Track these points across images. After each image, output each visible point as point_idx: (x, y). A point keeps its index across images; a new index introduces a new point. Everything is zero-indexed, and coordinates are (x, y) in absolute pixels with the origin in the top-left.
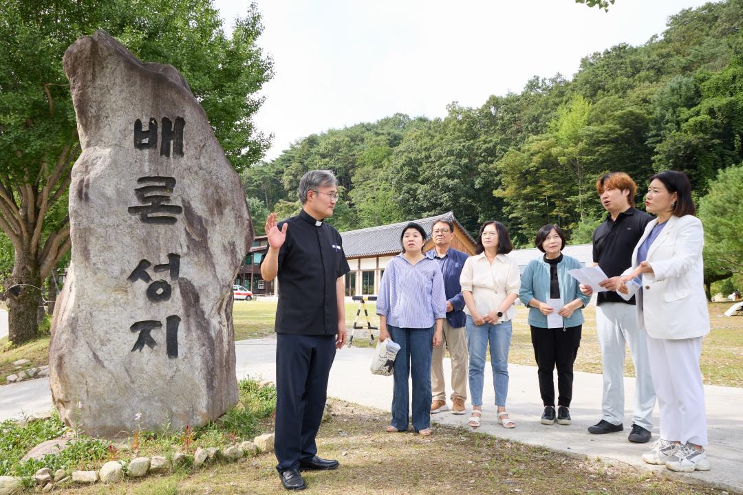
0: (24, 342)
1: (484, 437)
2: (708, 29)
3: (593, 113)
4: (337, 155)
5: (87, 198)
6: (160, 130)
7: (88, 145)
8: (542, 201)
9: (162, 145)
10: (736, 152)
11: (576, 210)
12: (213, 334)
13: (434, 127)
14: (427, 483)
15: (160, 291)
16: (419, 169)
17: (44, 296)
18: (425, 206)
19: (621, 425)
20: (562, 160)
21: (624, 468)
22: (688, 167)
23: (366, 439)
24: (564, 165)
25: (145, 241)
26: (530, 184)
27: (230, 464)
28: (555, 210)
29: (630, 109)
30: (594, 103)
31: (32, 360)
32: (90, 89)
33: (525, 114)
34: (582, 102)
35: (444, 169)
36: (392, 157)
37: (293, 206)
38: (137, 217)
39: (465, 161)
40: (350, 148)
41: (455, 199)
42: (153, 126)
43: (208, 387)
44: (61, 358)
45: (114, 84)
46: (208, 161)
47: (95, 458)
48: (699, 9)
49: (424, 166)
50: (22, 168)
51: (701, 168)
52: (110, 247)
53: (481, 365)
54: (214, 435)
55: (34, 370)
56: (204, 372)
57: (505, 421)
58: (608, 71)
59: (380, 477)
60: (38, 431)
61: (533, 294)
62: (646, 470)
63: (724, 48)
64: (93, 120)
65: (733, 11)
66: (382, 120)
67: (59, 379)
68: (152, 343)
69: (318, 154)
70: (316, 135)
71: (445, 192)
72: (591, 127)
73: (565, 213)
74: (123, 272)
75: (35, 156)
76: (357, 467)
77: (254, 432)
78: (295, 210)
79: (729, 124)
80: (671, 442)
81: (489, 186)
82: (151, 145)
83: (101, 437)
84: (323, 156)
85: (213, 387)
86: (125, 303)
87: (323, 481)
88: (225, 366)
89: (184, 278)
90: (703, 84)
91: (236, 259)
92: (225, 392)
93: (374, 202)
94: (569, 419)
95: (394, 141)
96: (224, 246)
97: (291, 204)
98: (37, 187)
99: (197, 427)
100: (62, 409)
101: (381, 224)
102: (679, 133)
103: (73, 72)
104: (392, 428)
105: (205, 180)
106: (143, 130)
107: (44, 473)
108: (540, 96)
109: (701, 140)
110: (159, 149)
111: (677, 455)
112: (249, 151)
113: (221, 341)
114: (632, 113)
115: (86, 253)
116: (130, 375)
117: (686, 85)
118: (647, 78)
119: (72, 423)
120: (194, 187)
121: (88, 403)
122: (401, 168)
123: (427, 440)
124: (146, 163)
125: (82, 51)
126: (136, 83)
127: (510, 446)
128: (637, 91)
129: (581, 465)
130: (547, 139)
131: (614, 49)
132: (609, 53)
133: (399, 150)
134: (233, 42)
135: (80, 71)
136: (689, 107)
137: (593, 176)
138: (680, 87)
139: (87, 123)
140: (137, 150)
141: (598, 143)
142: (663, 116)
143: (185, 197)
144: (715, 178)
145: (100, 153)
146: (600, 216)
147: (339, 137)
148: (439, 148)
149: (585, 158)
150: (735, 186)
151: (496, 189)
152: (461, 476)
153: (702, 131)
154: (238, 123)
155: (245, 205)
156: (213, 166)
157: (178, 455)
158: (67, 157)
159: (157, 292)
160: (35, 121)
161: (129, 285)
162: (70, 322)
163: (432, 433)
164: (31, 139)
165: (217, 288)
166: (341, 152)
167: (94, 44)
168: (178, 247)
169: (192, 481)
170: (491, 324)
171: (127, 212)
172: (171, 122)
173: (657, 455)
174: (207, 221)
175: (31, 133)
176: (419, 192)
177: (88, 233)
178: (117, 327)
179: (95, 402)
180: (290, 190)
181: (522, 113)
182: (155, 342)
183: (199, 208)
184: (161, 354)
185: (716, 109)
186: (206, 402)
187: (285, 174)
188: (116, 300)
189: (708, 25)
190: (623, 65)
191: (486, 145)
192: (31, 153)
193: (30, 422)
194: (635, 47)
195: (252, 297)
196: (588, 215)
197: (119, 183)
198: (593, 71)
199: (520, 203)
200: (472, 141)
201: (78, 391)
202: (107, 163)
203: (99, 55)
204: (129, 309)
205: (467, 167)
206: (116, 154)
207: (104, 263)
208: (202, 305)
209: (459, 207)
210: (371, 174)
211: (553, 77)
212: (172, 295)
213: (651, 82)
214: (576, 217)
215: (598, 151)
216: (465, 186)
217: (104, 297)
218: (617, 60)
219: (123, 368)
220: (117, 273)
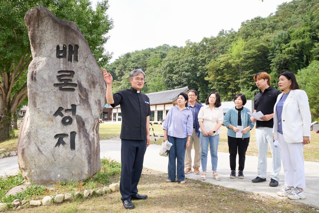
0: (3, 141)
1: (208, 185)
2: (293, 11)
3: (246, 45)
4: (139, 61)
5: (35, 80)
6: (68, 50)
7: (36, 56)
8: (225, 82)
9: (69, 57)
10: (304, 62)
11: (239, 86)
12: (91, 139)
13: (180, 50)
14: (187, 205)
15: (67, 121)
16: (174, 68)
17: (12, 121)
18: (176, 84)
19: (266, 179)
20: (233, 65)
21: (269, 198)
22: (285, 69)
23: (158, 185)
24: (234, 67)
25: (61, 99)
26: (220, 75)
27: (99, 197)
28: (230, 86)
29: (261, 44)
30: (247, 41)
31: (7, 149)
32: (37, 31)
33: (218, 45)
34: (242, 41)
35: (184, 68)
36: (162, 63)
37: (120, 83)
38: (58, 88)
39: (193, 65)
40: (144, 59)
41: (189, 81)
42: (65, 48)
43: (88, 163)
44: (23, 150)
45: (47, 29)
46: (89, 64)
47: (39, 194)
48: (290, 2)
49: (176, 66)
50: (3, 65)
51: (290, 69)
52: (45, 101)
53: (206, 153)
54: (92, 184)
55: (8, 153)
56: (87, 156)
57: (217, 177)
58: (253, 28)
59: (166, 202)
60: (12, 181)
61: (230, 123)
62: (279, 199)
63: (300, 19)
64: (38, 45)
65: (304, 3)
66: (158, 47)
67: (22, 159)
68: (64, 143)
69: (131, 61)
70: (130, 53)
71: (184, 78)
72: (245, 51)
73: (234, 87)
74: (51, 112)
75: (9, 60)
76: (155, 198)
77: (108, 182)
78: (121, 85)
79: (302, 51)
80: (289, 187)
81: (203, 75)
82: (64, 56)
83: (41, 184)
84: (133, 62)
85: (91, 163)
86: (52, 126)
87: (142, 205)
88: (95, 154)
89: (78, 115)
90: (291, 34)
91: (101, 107)
92: (96, 165)
93: (155, 82)
94: (243, 176)
95: (163, 56)
96: (96, 101)
97: (119, 82)
98: (9, 73)
99: (84, 180)
100: (24, 172)
101: (157, 91)
102: (281, 54)
103: (29, 23)
104: (168, 180)
105: (87, 72)
106: (60, 50)
107: (17, 201)
108: (225, 38)
109: (290, 57)
110: (67, 58)
111: (292, 192)
112: (102, 60)
113: (94, 142)
114: (262, 46)
115: (35, 104)
116: (54, 158)
117: (284, 34)
118: (269, 31)
119: (28, 178)
120: (83, 75)
121: (35, 170)
122: (166, 68)
123: (184, 186)
124: (61, 64)
125: (33, 14)
126: (57, 29)
127: (219, 188)
128: (265, 36)
129: (251, 197)
130: (227, 56)
131: (255, 19)
132: (253, 20)
133: (165, 60)
134: (97, 12)
135: (32, 23)
136: (286, 43)
137: (246, 72)
138: (282, 35)
139: (35, 46)
140: (58, 59)
141: (248, 58)
142: (275, 47)
143: (79, 79)
144: (296, 73)
145: (41, 59)
146: (249, 89)
147: (140, 54)
148: (182, 59)
149: (243, 64)
150: (305, 77)
151: (206, 77)
152: (201, 202)
153: (291, 54)
154: (98, 47)
155: (105, 83)
156: (91, 66)
157: (77, 193)
158: (23, 60)
160: (9, 45)
161: (54, 118)
162: (27, 134)
163: (185, 183)
164: (7, 52)
165: (92, 120)
166: (141, 60)
167: (39, 11)
168: (76, 101)
169: (84, 205)
170: (210, 136)
171: (53, 86)
172: (72, 47)
173: (283, 193)
174: (88, 90)
175: (7, 49)
176: (173, 78)
177: (36, 95)
178: (48, 136)
179: (38, 169)
180: (119, 76)
182: (65, 143)
183: (85, 85)
184: (68, 148)
185: (296, 45)
186: (87, 169)
187: (116, 69)
188: (48, 124)
189: (294, 9)
190: (259, 26)
191: (202, 58)
192: (7, 58)
193: (8, 177)
194: (264, 18)
195: (102, 122)
196: (244, 88)
197: (50, 73)
198: (246, 28)
199: (216, 83)
200: (196, 57)
201: (31, 164)
202: (44, 64)
203: (41, 16)
204: (54, 128)
205: (194, 67)
206: (48, 60)
207: (43, 108)
208: (86, 127)
209: (190, 84)
210: (153, 70)
211: (230, 30)
212: (73, 123)
213: (270, 33)
214: (239, 89)
215: (248, 62)
216: (193, 76)
217: (42, 123)
218: (257, 23)
219: (51, 154)
220: (48, 112)
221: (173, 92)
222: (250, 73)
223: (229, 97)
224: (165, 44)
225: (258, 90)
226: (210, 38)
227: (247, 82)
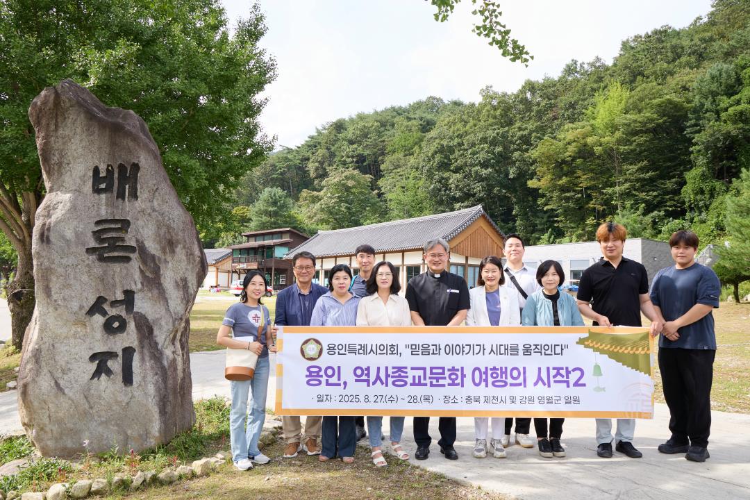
3: (631, 101)
4: (366, 141)
5: (48, 241)
6: (116, 175)
7: (51, 190)
8: (578, 192)
9: (118, 190)
11: (613, 202)
12: (166, 363)
13: (468, 113)
15: (116, 325)
16: (451, 157)
18: (457, 196)
20: (598, 150)
22: (728, 159)
24: (601, 155)
25: (102, 279)
26: (566, 175)
27: (164, 487)
28: (592, 202)
29: (668, 97)
30: (632, 90)
32: (53, 138)
33: (561, 101)
34: (620, 89)
35: (477, 158)
36: (423, 144)
37: (318, 196)
38: (94, 257)
39: (499, 149)
40: (380, 134)
41: (489, 189)
42: (110, 172)
43: (160, 412)
44: (25, 386)
45: (75, 133)
46: (161, 203)
49: (457, 153)
52: (69, 286)
54: (161, 458)
56: (157, 398)
58: (648, 56)
60: (10, 449)
64: (56, 168)
66: (414, 103)
68: (109, 372)
69: (346, 140)
70: (344, 120)
71: (479, 182)
72: (628, 116)
73: (602, 206)
74: (81, 307)
78: (320, 200)
81: (524, 176)
82: (108, 189)
84: (351, 142)
85: (166, 413)
86: (84, 335)
88: (180, 392)
89: (138, 313)
90: (744, 72)
91: (188, 293)
92: (180, 416)
93: (404, 192)
95: (427, 126)
96: (176, 282)
97: (316, 193)
100: (29, 431)
101: (411, 216)
102: (718, 123)
103: (38, 122)
105: (158, 221)
106: (101, 176)
108: (578, 81)
109: (741, 131)
110: (115, 193)
113: (175, 369)
114: (670, 102)
115: (47, 291)
116: (88, 402)
117: (726, 72)
118: (688, 64)
119: (37, 444)
120: (147, 228)
121: (50, 427)
122: (433, 155)
124: (103, 207)
125: (46, 103)
126: (94, 133)
128: (677, 78)
130: (583, 127)
131: (656, 32)
132: (650, 36)
133: (430, 136)
135: (44, 122)
136: (730, 95)
137: (631, 167)
138: (720, 75)
139: (50, 170)
140: (96, 195)
141: (635, 133)
142: (702, 105)
143: (139, 237)
145: (61, 198)
146: (637, 209)
147: (368, 122)
148: (472, 135)
149: (622, 148)
151: (531, 179)
153: (742, 121)
156: (165, 208)
157: (117, 478)
159: (113, 326)
161: (87, 319)
162: (34, 353)
165: (169, 321)
166: (370, 138)
167: (57, 96)
168: (133, 284)
171: (85, 253)
172: (126, 169)
174: (159, 259)
176: (451, 181)
177: (49, 273)
178: (77, 357)
179: (56, 426)
180: (316, 178)
181: (559, 99)
182: (111, 371)
183: (152, 247)
184: (117, 382)
186: (158, 427)
187: (311, 161)
188: (76, 333)
190: (663, 50)
191: (521, 132)
193: (5, 440)
194: (678, 30)
196: (625, 208)
197: (78, 226)
198: (634, 55)
199: (556, 194)
200: (506, 128)
201: (41, 416)
202: (67, 208)
203: (62, 106)
204: (88, 340)
205: (501, 155)
206: (76, 199)
207: (64, 299)
208: (156, 337)
209: (494, 197)
210: (402, 161)
211: (592, 61)
212: (127, 328)
213: (692, 68)
214: (612, 210)
215: (635, 143)
216: (499, 176)
217: (63, 331)
218: (658, 44)
219: (82, 395)
220: (76, 309)
221: (446, 219)
222: (641, 170)
223: (590, 229)
224: (431, 97)
225: (660, 211)
226: (542, 81)
227: (634, 192)
